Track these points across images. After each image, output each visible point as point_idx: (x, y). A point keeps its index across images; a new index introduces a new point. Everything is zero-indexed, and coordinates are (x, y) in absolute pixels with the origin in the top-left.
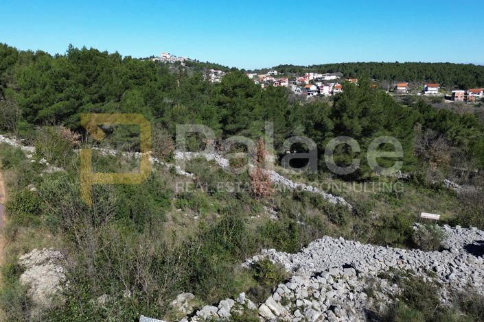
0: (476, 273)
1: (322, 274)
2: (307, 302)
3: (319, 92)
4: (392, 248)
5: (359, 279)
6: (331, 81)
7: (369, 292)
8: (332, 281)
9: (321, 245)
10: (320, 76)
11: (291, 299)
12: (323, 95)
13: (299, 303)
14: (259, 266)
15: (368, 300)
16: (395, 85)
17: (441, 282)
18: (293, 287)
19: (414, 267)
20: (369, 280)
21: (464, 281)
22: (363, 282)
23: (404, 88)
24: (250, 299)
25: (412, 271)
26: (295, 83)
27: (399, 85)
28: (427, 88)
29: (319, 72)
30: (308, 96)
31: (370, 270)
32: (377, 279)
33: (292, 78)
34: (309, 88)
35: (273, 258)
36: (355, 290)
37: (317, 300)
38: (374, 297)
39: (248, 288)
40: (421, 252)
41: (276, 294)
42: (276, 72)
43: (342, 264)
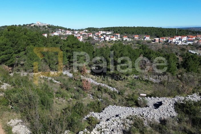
0: (155, 114)
1: (109, 120)
2: (105, 129)
3: (105, 39)
4: (131, 108)
5: (121, 120)
6: (109, 35)
7: (123, 124)
8: (112, 122)
9: (108, 109)
10: (105, 32)
11: (100, 129)
12: (106, 41)
13: (103, 130)
14: (89, 119)
15: (123, 127)
16: (134, 36)
17: (145, 118)
18: (101, 125)
19: (137, 114)
20: (124, 120)
21: (152, 117)
22: (122, 121)
23: (137, 37)
24: (88, 130)
25: (136, 116)
26: (95, 35)
27: (135, 36)
28: (145, 37)
29: (104, 31)
30: (100, 41)
31: (124, 117)
32: (126, 119)
33: (94, 33)
34: (101, 38)
35: (93, 115)
36: (119, 124)
37: (108, 128)
38: (125, 125)
39: (86, 127)
40: (140, 108)
41: (96, 128)
42: (87, 31)
43: (115, 115)
